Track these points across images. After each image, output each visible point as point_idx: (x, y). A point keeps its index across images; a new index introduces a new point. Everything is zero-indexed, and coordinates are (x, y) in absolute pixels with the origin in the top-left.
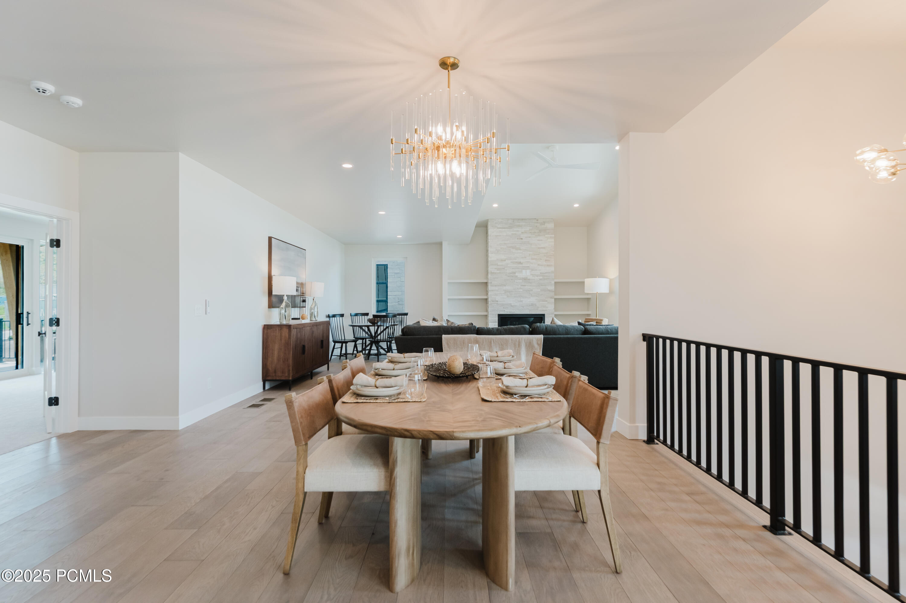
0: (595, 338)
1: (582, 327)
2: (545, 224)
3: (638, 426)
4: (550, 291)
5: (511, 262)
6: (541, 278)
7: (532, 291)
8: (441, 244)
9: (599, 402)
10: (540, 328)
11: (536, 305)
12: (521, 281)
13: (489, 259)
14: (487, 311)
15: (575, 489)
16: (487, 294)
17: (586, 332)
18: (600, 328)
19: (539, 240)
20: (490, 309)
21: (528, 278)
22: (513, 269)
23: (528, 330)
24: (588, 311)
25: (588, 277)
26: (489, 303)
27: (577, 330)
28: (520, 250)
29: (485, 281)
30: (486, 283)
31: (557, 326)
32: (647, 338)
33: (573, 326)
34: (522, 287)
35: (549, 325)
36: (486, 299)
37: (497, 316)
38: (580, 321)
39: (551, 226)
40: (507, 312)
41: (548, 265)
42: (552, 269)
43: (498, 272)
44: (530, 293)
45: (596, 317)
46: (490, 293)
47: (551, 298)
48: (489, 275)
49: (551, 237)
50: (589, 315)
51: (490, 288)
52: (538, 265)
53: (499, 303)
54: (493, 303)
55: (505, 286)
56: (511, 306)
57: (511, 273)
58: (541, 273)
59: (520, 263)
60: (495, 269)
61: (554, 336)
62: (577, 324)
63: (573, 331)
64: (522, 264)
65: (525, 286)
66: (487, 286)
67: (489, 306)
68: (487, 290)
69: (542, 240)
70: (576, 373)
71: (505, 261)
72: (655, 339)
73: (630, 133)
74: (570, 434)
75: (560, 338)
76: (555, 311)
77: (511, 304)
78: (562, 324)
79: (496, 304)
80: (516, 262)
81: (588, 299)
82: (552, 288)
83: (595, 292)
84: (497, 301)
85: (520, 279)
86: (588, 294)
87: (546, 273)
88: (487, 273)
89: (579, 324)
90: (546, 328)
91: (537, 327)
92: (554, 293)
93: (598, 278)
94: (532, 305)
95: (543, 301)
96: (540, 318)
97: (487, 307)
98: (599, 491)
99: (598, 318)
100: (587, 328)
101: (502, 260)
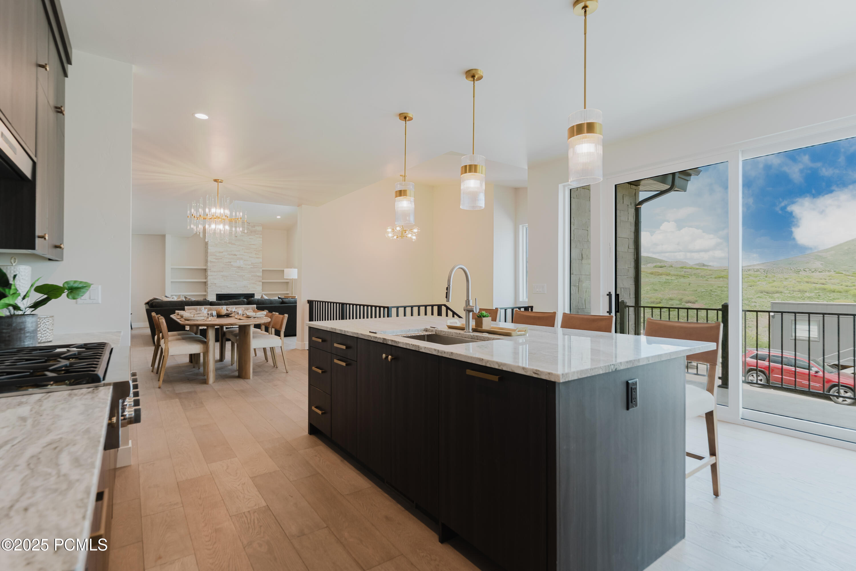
0: (288, 306)
1: (280, 300)
2: (255, 227)
3: (305, 343)
4: (258, 276)
5: (228, 254)
6: (252, 267)
7: (245, 276)
8: (164, 236)
9: (281, 318)
10: (254, 301)
11: (248, 287)
12: (236, 268)
13: (209, 251)
14: (206, 291)
15: (271, 346)
16: (206, 278)
17: (283, 303)
18: (291, 300)
19: (250, 239)
20: (209, 290)
21: (241, 267)
22: (229, 259)
23: (246, 302)
24: (287, 291)
25: (287, 268)
26: (209, 285)
27: (277, 302)
28: (235, 245)
29: (205, 268)
30: (205, 270)
31: (265, 299)
32: (309, 302)
33: (275, 300)
34: (236, 273)
35: (260, 299)
36: (205, 283)
37: (215, 295)
38: (280, 297)
39: (260, 228)
40: (224, 292)
41: (257, 258)
42: (261, 260)
43: (217, 261)
44: (243, 278)
45: (292, 295)
46: (209, 278)
47: (260, 281)
48: (209, 264)
49: (259, 237)
50: (288, 294)
51: (209, 273)
52: (250, 257)
53: (216, 285)
54: (212, 285)
55: (222, 272)
56: (228, 287)
57: (227, 262)
58: (252, 263)
59: (235, 255)
60: (214, 258)
61: (263, 305)
62: (277, 298)
63: (275, 302)
64: (236, 255)
65: (239, 272)
66: (206, 271)
67: (208, 288)
68: (207, 275)
69: (252, 239)
70: (274, 313)
71: (222, 252)
72: (314, 302)
73: (303, 205)
74: (272, 334)
75: (267, 306)
76: (262, 291)
77: (227, 286)
78: (268, 298)
79: (214, 287)
80: (232, 254)
81: (287, 283)
82: (260, 274)
83: (291, 278)
84: (216, 284)
85: (235, 267)
86: (287, 279)
87: (256, 263)
88: (206, 261)
89: (279, 298)
90: (258, 301)
91: (252, 300)
92: (261, 278)
93: (294, 268)
94: (245, 286)
95: (253, 284)
96: (252, 295)
97: (206, 288)
98: (281, 347)
99: (293, 295)
100: (283, 300)
101: (220, 252)
